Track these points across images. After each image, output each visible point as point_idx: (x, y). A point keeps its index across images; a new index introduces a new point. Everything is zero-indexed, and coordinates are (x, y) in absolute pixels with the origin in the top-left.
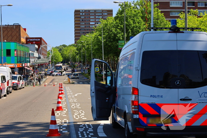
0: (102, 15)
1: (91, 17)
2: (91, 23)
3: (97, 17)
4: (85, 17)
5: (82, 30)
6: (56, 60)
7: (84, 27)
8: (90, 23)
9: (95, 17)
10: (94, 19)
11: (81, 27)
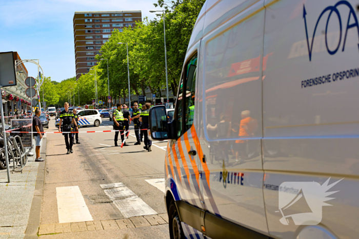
0: (123, 22)
1: (104, 26)
2: (104, 36)
3: (114, 25)
4: (93, 26)
5: (89, 48)
6: (47, 99)
7: (92, 43)
8: (101, 36)
9: (111, 25)
10: (110, 29)
11: (87, 43)
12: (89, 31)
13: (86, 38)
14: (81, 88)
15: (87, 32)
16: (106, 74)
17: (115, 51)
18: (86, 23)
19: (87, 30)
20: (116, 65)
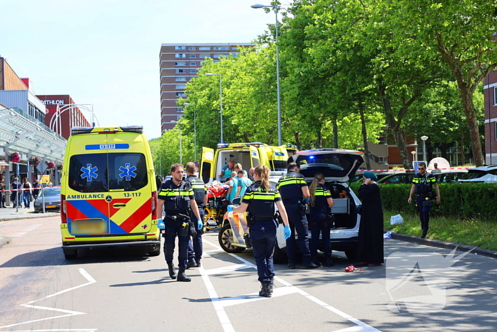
4: (187, 63)
5: (179, 95)
11: (177, 88)
12: (181, 71)
13: (177, 80)
14: (164, 152)
15: (178, 72)
16: (192, 127)
17: (206, 91)
18: (178, 59)
19: (177, 69)
20: (207, 112)
